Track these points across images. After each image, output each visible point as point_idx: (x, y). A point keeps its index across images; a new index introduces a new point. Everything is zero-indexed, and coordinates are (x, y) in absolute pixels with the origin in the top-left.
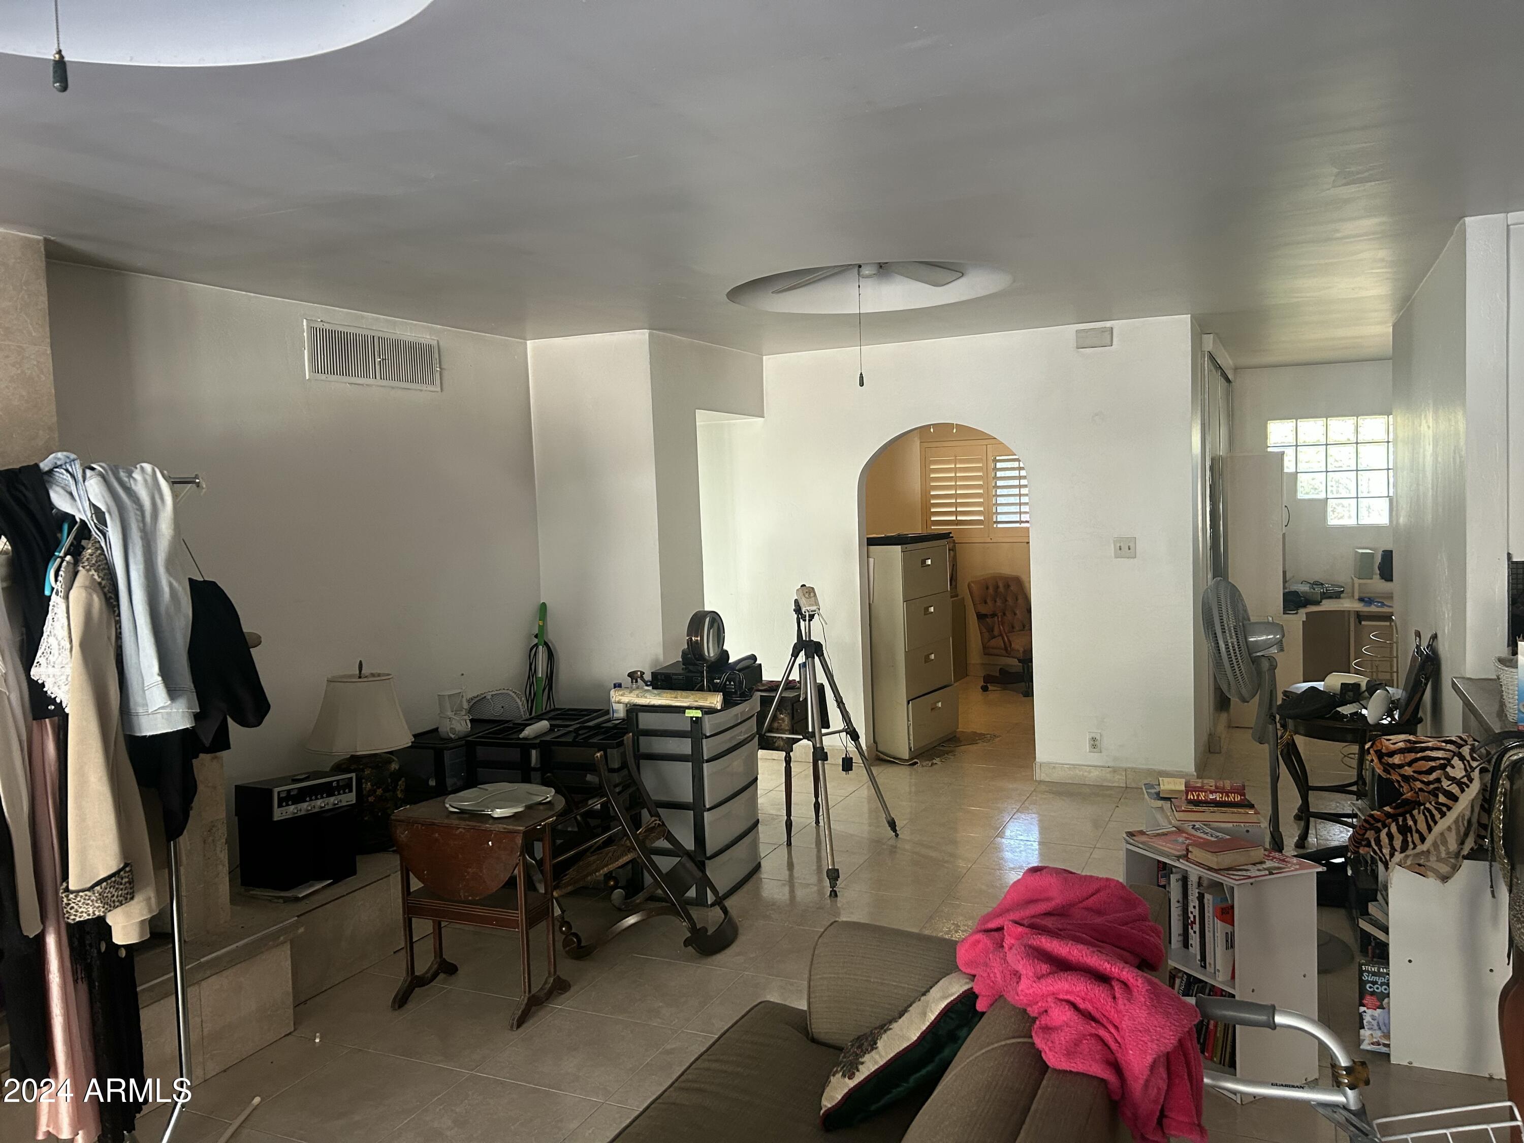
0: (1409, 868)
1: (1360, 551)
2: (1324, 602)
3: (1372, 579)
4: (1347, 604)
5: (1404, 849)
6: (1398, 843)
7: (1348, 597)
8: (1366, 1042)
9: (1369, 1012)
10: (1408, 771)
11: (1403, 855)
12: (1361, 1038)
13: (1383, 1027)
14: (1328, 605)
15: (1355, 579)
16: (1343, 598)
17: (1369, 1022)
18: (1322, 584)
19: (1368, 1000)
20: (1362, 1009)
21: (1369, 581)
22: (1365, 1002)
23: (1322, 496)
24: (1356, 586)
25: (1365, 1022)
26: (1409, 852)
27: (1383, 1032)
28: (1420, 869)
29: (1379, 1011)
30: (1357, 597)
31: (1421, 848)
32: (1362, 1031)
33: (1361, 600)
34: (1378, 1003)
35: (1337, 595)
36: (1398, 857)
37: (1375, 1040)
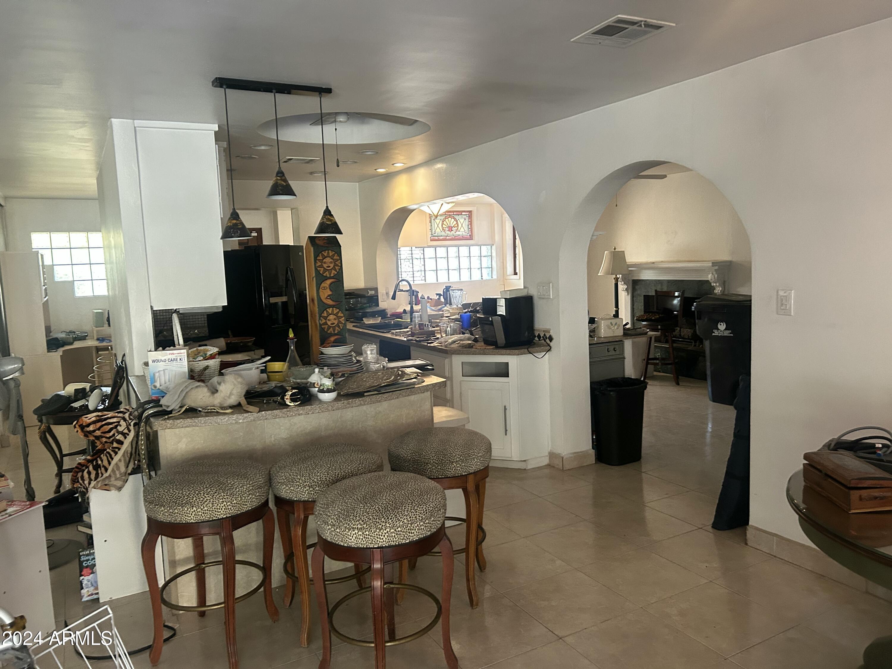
0: (101, 488)
1: (96, 311)
2: (75, 342)
3: (103, 327)
4: (91, 343)
5: (96, 479)
6: (93, 476)
7: (91, 339)
8: (86, 596)
9: (86, 578)
10: (98, 433)
11: (95, 482)
12: (82, 595)
13: (94, 584)
14: (77, 345)
15: (94, 327)
16: (88, 339)
17: (86, 584)
18: (74, 332)
19: (85, 571)
20: (82, 578)
21: (102, 328)
22: (83, 573)
23: (71, 279)
24: (95, 332)
25: (83, 585)
26: (98, 480)
27: (94, 587)
28: (106, 487)
29: (91, 575)
30: (95, 338)
31: (106, 475)
32: (82, 591)
33: (98, 339)
34: (91, 571)
35: (83, 338)
36: (93, 483)
37: (90, 593)
